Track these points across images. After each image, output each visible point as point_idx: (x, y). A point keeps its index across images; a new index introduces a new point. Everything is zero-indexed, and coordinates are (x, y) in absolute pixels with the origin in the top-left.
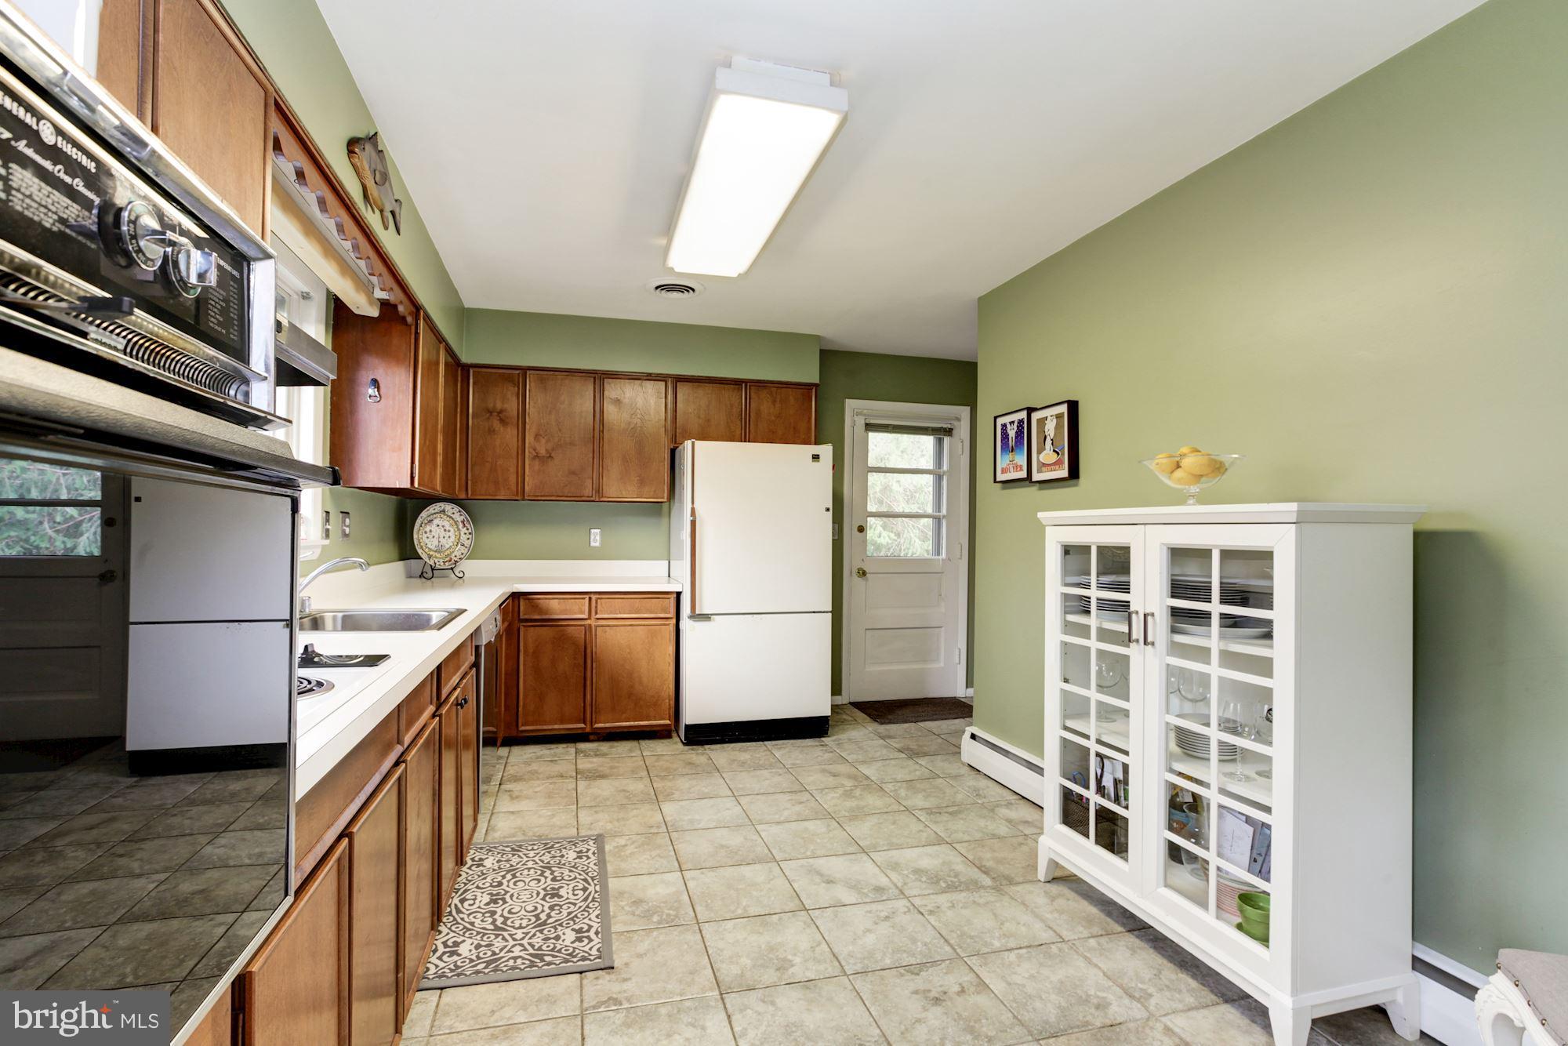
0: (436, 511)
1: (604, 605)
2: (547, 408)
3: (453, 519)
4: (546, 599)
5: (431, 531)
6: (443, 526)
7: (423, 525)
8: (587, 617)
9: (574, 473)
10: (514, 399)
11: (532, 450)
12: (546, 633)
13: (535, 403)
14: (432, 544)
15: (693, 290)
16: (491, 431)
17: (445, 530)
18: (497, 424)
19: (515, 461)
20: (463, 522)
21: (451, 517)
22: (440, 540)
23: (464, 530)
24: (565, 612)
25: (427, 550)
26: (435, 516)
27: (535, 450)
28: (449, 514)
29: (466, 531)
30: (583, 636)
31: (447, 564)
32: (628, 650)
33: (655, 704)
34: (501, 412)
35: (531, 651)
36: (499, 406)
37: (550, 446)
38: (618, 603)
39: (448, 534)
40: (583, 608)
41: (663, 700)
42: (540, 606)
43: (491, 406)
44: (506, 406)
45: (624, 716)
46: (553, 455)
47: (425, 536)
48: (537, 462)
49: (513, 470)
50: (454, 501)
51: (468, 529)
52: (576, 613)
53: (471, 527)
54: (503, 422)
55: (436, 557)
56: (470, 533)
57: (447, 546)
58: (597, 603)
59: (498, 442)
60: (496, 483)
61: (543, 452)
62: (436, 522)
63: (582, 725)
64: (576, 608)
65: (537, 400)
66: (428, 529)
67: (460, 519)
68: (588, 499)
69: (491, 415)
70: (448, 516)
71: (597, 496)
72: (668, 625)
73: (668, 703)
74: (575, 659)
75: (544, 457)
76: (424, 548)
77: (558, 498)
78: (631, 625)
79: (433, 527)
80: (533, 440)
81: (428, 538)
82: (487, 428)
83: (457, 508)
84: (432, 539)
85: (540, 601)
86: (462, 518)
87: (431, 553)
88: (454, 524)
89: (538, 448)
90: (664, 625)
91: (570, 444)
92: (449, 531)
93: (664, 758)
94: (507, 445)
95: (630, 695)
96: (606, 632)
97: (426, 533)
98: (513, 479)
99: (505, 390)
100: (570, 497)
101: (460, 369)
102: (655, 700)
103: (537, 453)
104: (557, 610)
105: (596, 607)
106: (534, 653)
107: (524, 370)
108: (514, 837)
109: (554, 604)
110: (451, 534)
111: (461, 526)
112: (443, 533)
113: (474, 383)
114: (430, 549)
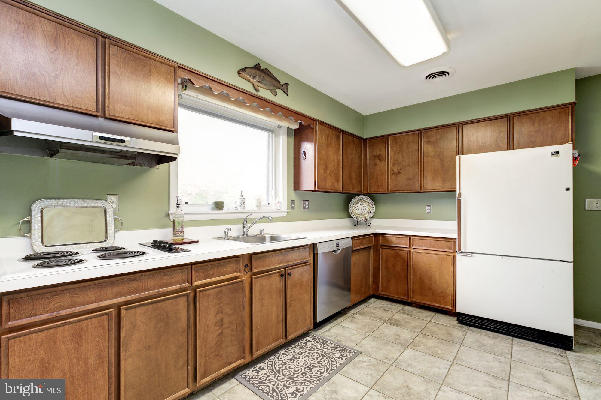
0: (360, 199)
1: (416, 242)
2: (397, 151)
3: (367, 202)
4: (391, 237)
5: (358, 207)
6: (363, 205)
7: (354, 204)
8: (408, 247)
9: (410, 179)
10: (384, 149)
11: (392, 171)
12: (391, 252)
13: (392, 150)
14: (358, 212)
15: (448, 73)
16: (376, 165)
17: (364, 206)
18: (377, 161)
19: (385, 176)
20: (371, 203)
21: (366, 201)
22: (362, 210)
23: (372, 206)
24: (399, 243)
25: (356, 214)
26: (359, 201)
27: (393, 170)
28: (365, 200)
29: (372, 207)
30: (407, 256)
31: (363, 220)
32: (429, 266)
33: (444, 296)
34: (379, 156)
35: (384, 259)
36: (378, 153)
37: (399, 168)
38: (423, 241)
39: (365, 208)
40: (407, 242)
41: (448, 295)
42: (388, 240)
43: (375, 154)
44: (381, 153)
45: (427, 298)
46: (401, 171)
47: (355, 209)
48: (394, 176)
49: (384, 180)
50: (366, 195)
51: (373, 206)
52: (403, 245)
53: (373, 204)
54: (380, 160)
55: (360, 217)
56: (374, 208)
57: (365, 213)
58: (413, 241)
59: (378, 169)
60: (378, 186)
61: (396, 171)
62: (360, 203)
63: (407, 298)
64: (404, 242)
65: (393, 148)
66: (356, 206)
67: (370, 202)
68: (417, 191)
69: (375, 158)
70: (365, 201)
71: (421, 190)
72: (451, 256)
73: (450, 298)
74: (403, 266)
75: (397, 173)
76: (355, 213)
77: (403, 192)
78: (430, 253)
79: (359, 205)
80: (392, 166)
81: (356, 209)
82: (374, 163)
83: (367, 198)
84: (358, 210)
85: (388, 238)
86: (370, 201)
87: (358, 215)
88: (367, 204)
89: (394, 169)
90: (448, 255)
91: (408, 166)
92: (365, 207)
93: (439, 326)
94: (382, 170)
95: (430, 289)
96: (417, 255)
97: (356, 207)
98: (384, 184)
99: (381, 146)
100: (408, 190)
101: (362, 141)
102: (443, 294)
103: (394, 172)
104: (395, 242)
105: (413, 243)
106: (386, 260)
107: (387, 136)
108: (331, 337)
109: (394, 240)
110: (366, 208)
111: (370, 205)
112: (363, 208)
113: (369, 146)
114: (357, 214)
